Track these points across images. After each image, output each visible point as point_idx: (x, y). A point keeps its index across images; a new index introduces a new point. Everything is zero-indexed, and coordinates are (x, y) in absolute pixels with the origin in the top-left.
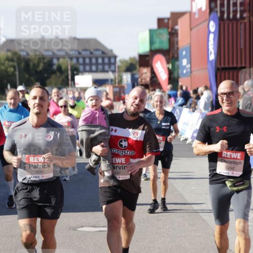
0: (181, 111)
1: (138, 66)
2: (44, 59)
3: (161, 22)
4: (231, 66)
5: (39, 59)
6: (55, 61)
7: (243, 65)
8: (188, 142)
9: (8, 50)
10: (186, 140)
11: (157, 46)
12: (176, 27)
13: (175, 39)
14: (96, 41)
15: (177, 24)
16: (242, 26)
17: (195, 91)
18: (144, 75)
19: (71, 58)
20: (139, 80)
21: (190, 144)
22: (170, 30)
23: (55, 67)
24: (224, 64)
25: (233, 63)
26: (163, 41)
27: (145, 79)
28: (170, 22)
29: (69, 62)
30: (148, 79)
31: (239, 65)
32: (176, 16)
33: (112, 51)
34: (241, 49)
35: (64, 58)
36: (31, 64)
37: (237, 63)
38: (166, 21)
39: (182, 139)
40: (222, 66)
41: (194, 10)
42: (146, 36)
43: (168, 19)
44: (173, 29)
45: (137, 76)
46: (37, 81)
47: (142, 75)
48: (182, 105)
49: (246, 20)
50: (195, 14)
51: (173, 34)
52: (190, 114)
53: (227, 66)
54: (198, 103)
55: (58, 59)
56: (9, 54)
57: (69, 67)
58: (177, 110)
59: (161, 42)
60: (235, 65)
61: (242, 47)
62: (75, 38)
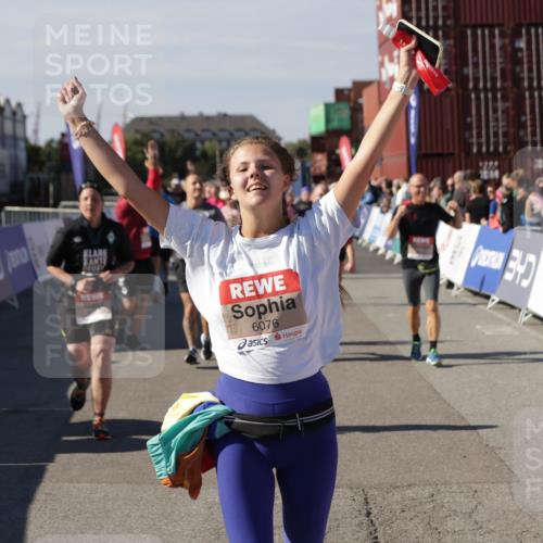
0: (369, 211)
1: (309, 151)
2: (184, 141)
3: (339, 93)
4: (435, 151)
5: (178, 143)
6: (199, 145)
7: (451, 150)
8: (380, 252)
9: (137, 131)
10: (377, 249)
11: (335, 125)
12: (361, 101)
13: (360, 116)
14: (252, 119)
15: (361, 96)
16: (448, 100)
17: (389, 185)
18: (318, 164)
19: (220, 141)
20: (312, 170)
21: (383, 256)
22: (352, 104)
23: (198, 153)
24: (426, 148)
25: (437, 148)
26: (343, 118)
27: (320, 168)
28: (352, 94)
29: (217, 146)
30: (324, 169)
31: (446, 151)
32: (360, 86)
33: (274, 131)
34: (447, 130)
35: (210, 140)
36: (167, 149)
37: (443, 148)
38: (346, 92)
39: (371, 249)
40: (423, 151)
41: (384, 78)
42: (320, 112)
43: (350, 90)
44: (356, 102)
45: (308, 165)
46: (174, 171)
47: (315, 162)
48: (370, 203)
49: (453, 93)
50: (385, 83)
51: (357, 110)
52: (381, 216)
53: (429, 151)
54: (392, 200)
55: (203, 142)
56: (138, 136)
57: (217, 153)
58: (365, 210)
59: (340, 120)
60: (440, 151)
61: (449, 126)
62: (225, 116)
